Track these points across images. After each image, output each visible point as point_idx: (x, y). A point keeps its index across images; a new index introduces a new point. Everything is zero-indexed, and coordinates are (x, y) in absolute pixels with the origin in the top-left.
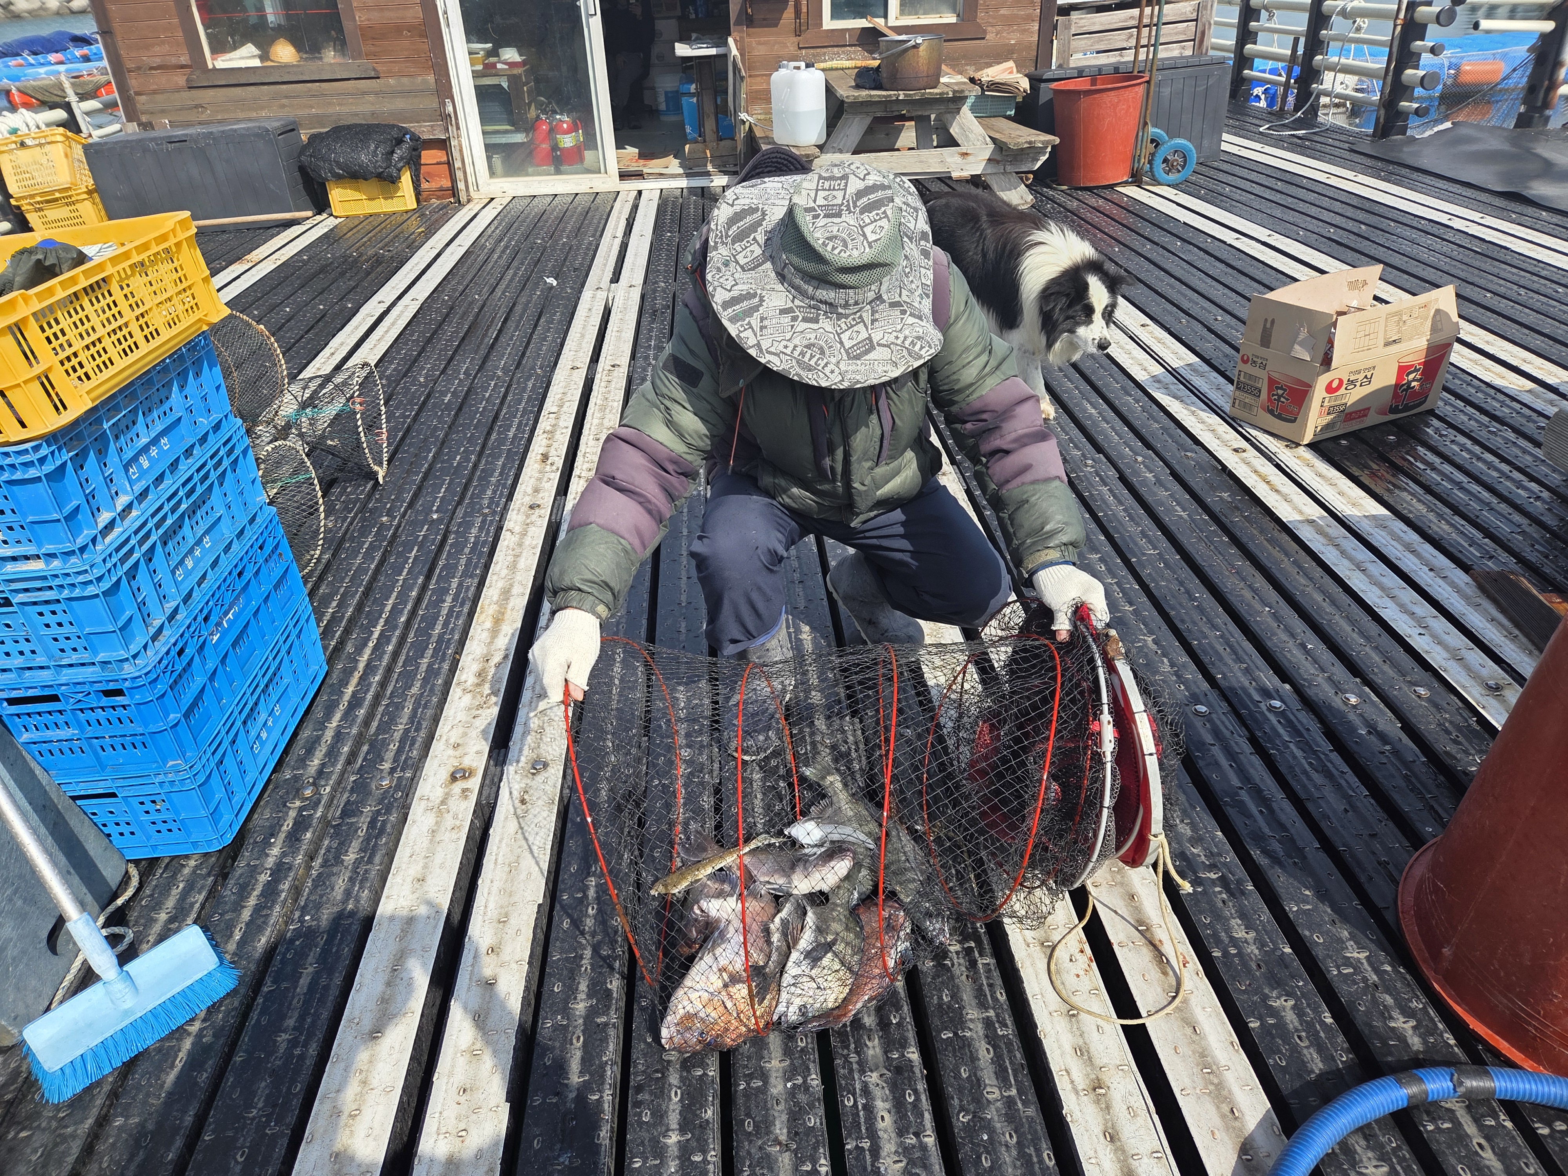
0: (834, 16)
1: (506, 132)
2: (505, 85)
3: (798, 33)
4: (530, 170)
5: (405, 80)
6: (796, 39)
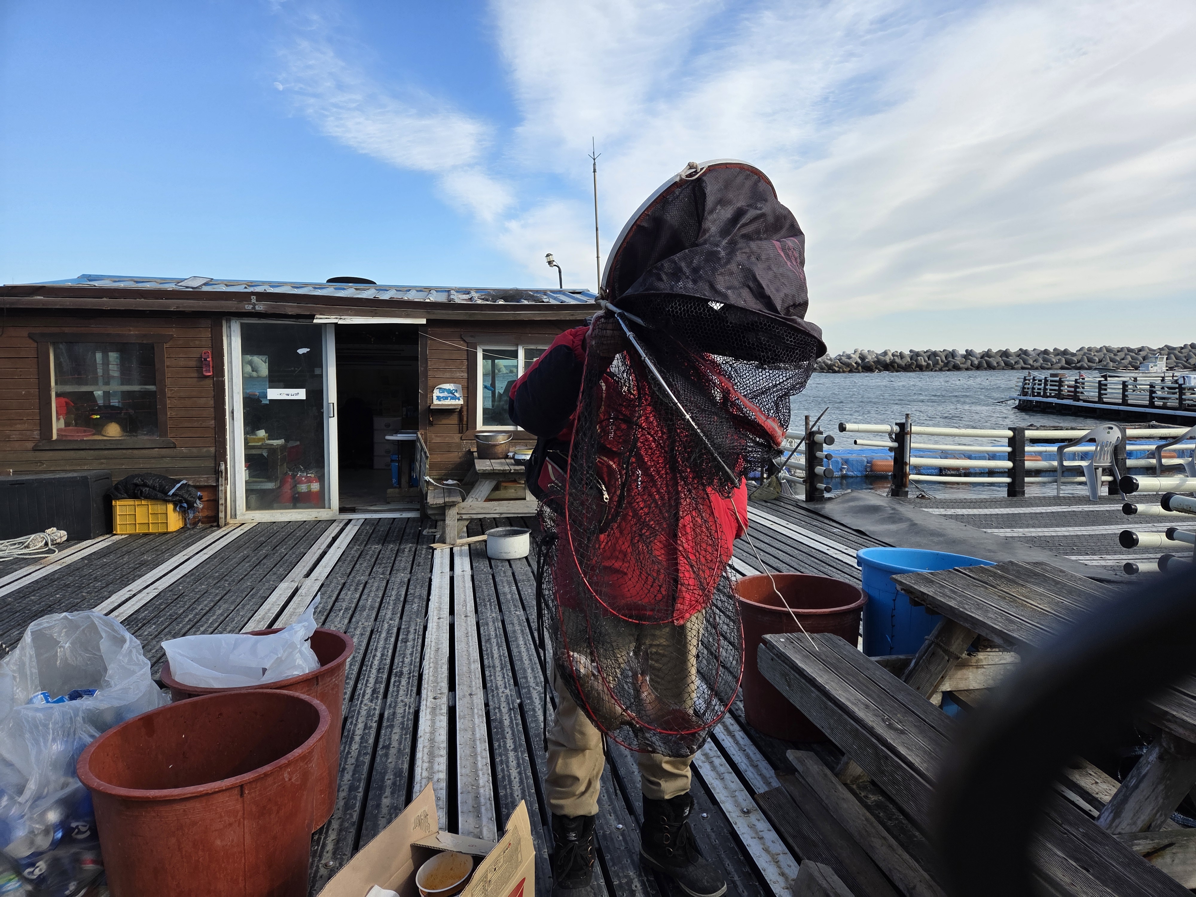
0: (486, 422)
1: (261, 482)
2: (265, 454)
3: (461, 431)
4: (275, 505)
5: (195, 450)
6: (460, 435)
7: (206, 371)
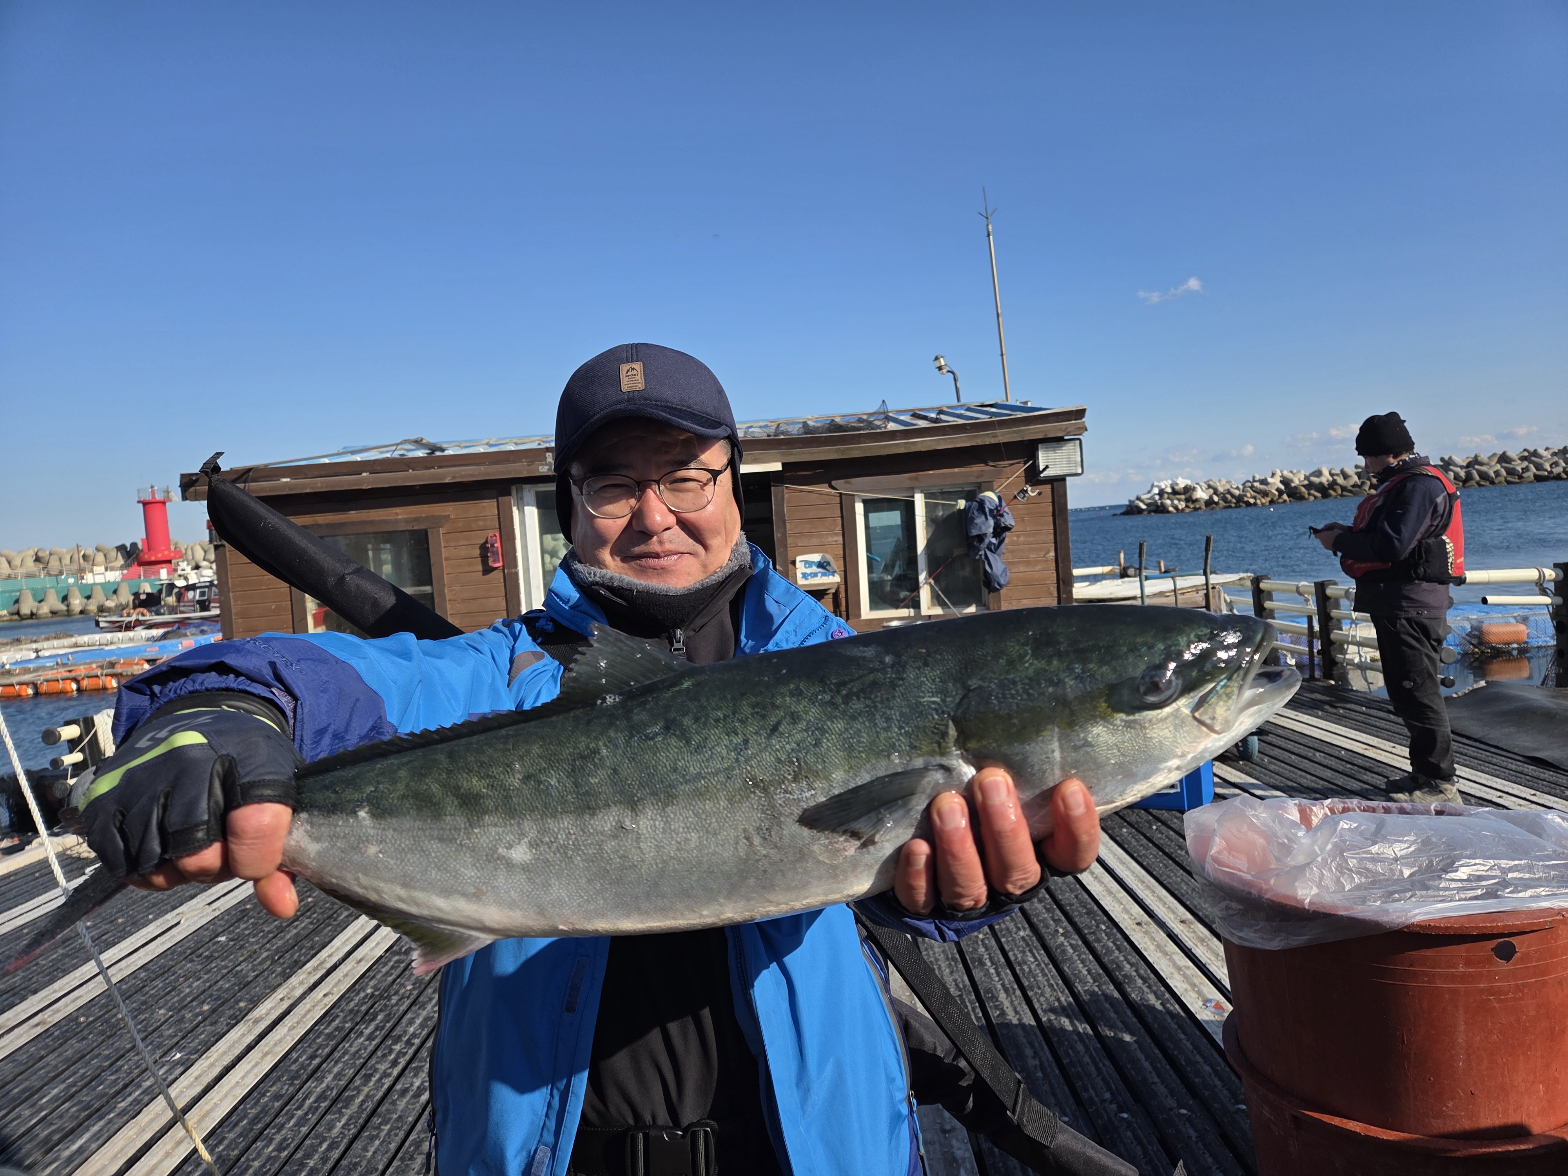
0: (874, 606)
7: (494, 561)
